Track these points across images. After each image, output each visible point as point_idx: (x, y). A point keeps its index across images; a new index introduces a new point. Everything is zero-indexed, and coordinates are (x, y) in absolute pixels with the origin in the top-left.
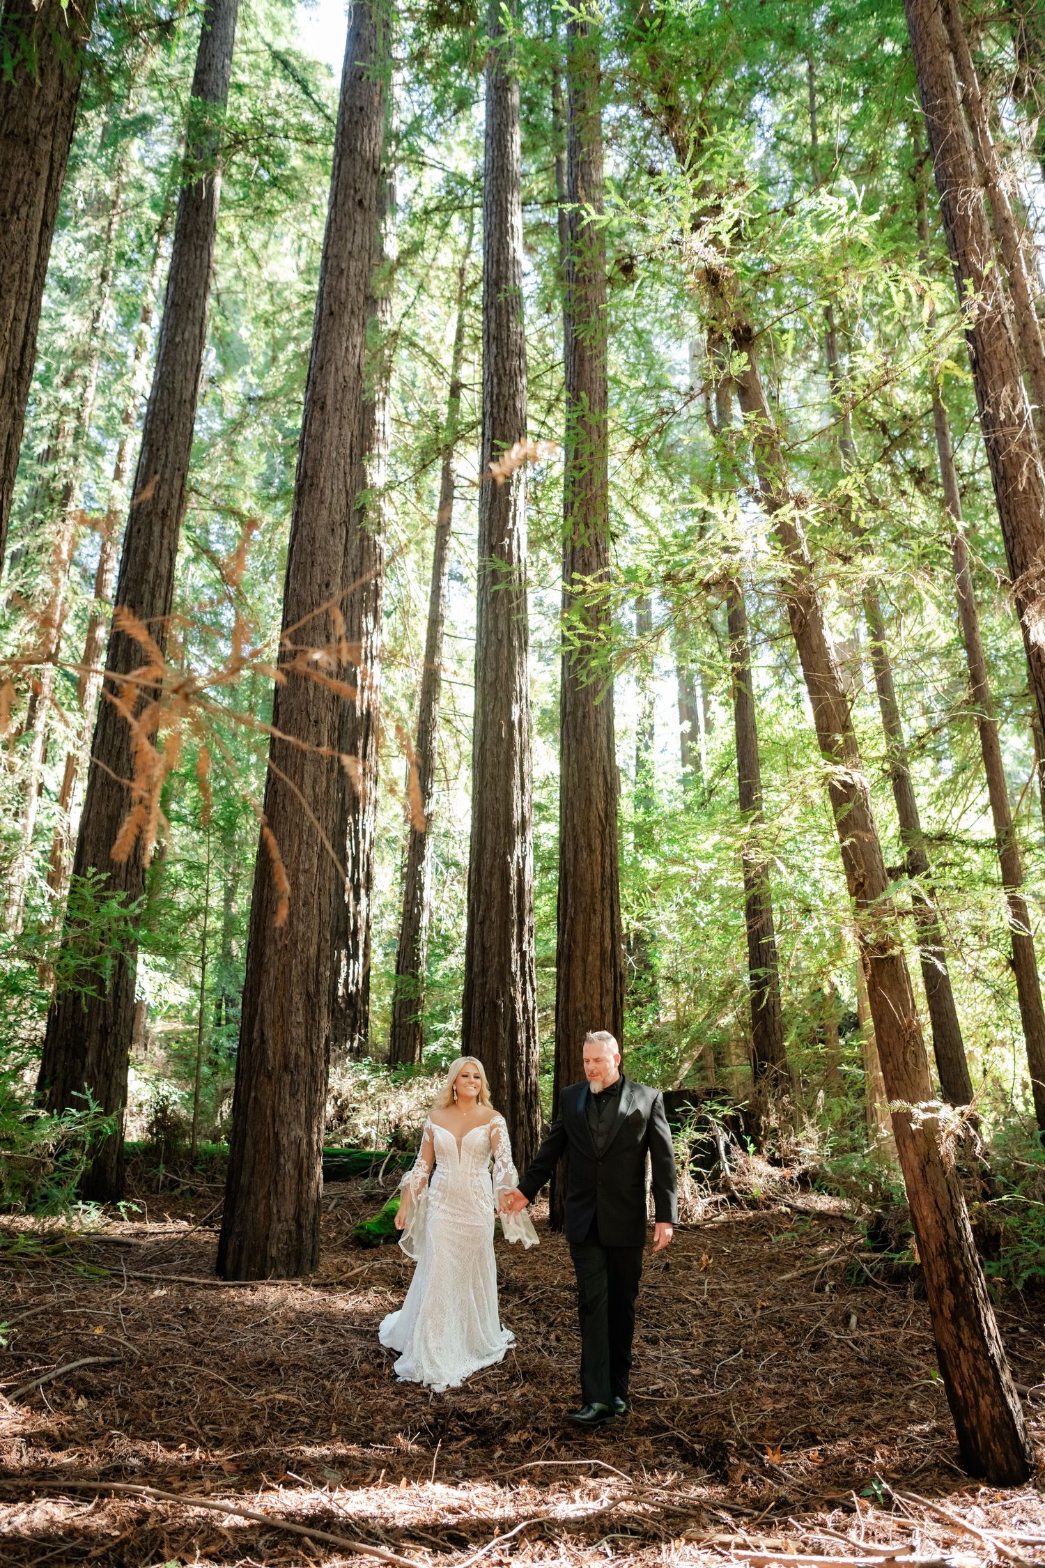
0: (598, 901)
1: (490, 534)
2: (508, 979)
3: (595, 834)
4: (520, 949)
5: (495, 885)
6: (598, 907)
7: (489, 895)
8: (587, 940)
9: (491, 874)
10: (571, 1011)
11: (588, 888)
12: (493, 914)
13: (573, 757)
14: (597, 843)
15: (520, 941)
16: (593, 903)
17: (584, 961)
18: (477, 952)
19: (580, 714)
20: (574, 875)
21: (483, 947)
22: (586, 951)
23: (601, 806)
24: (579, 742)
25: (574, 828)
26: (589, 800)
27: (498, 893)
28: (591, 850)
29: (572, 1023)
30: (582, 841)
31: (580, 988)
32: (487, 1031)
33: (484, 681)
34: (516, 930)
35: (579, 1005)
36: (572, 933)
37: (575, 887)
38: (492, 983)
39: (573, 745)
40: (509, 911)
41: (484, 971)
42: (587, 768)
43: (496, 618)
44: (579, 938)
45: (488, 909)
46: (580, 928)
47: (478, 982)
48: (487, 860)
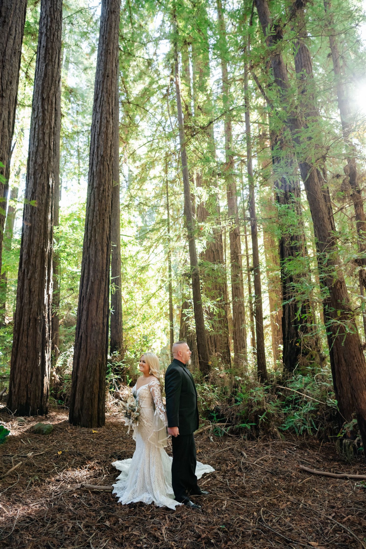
0: (104, 275)
1: (42, 92)
2: (42, 307)
3: (105, 244)
4: (48, 294)
5: (38, 262)
6: (104, 278)
7: (34, 266)
8: (99, 292)
9: (36, 256)
10: (89, 324)
11: (101, 269)
12: (36, 275)
13: (97, 208)
14: (105, 249)
15: (48, 290)
16: (102, 276)
17: (97, 302)
18: (26, 293)
19: (102, 189)
20: (95, 263)
21: (30, 291)
22: (98, 297)
23: (108, 233)
24: (100, 201)
25: (95, 240)
26: (103, 229)
27: (39, 266)
28: (103, 252)
29: (89, 331)
30: (100, 247)
31: (94, 314)
32: (31, 331)
33: (36, 162)
34: (46, 284)
35: (94, 322)
36: (92, 289)
37: (94, 268)
38: (35, 308)
39: (97, 203)
40: (44, 275)
41: (30, 303)
42: (103, 214)
43: (44, 133)
44: (96, 291)
45: (34, 273)
46: (96, 287)
47: (27, 307)
48: (34, 248)
